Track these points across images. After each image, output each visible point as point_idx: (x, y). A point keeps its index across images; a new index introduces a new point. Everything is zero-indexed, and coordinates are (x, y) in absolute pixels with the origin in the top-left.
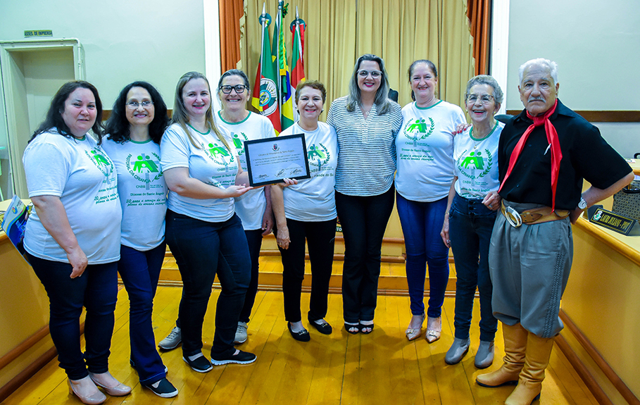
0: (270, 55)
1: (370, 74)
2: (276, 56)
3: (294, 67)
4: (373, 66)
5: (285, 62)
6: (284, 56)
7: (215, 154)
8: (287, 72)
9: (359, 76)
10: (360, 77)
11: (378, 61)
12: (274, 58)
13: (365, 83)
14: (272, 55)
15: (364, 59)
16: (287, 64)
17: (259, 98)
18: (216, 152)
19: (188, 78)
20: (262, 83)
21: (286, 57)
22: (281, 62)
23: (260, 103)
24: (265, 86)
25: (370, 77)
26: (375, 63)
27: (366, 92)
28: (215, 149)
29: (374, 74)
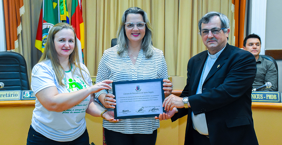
0: (51, 2)
1: (135, 26)
2: (57, 2)
3: (73, 12)
4: (138, 18)
5: (65, 9)
6: (64, 3)
7: (72, 87)
8: (67, 18)
9: (126, 28)
10: (128, 29)
11: (142, 13)
12: (55, 5)
13: (132, 34)
14: (53, 1)
15: (130, 13)
16: (67, 10)
17: (41, 40)
18: (73, 86)
19: (61, 28)
20: (44, 27)
21: (66, 3)
22: (62, 8)
23: (43, 46)
24: (47, 29)
25: (136, 28)
26: (139, 15)
27: (134, 41)
28: (73, 84)
29: (139, 25)
